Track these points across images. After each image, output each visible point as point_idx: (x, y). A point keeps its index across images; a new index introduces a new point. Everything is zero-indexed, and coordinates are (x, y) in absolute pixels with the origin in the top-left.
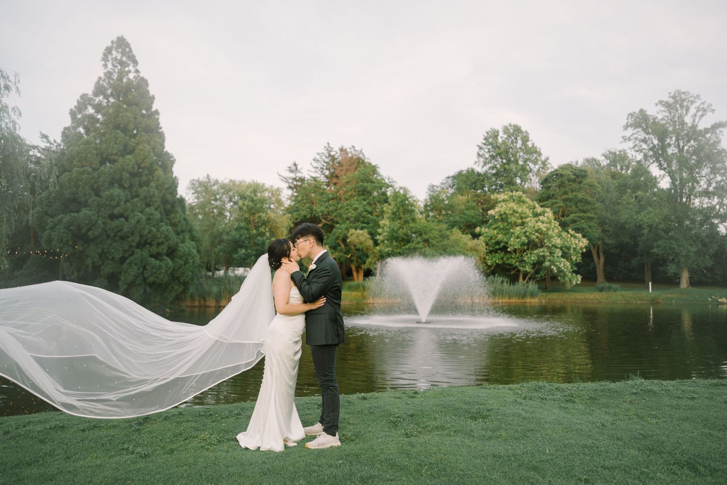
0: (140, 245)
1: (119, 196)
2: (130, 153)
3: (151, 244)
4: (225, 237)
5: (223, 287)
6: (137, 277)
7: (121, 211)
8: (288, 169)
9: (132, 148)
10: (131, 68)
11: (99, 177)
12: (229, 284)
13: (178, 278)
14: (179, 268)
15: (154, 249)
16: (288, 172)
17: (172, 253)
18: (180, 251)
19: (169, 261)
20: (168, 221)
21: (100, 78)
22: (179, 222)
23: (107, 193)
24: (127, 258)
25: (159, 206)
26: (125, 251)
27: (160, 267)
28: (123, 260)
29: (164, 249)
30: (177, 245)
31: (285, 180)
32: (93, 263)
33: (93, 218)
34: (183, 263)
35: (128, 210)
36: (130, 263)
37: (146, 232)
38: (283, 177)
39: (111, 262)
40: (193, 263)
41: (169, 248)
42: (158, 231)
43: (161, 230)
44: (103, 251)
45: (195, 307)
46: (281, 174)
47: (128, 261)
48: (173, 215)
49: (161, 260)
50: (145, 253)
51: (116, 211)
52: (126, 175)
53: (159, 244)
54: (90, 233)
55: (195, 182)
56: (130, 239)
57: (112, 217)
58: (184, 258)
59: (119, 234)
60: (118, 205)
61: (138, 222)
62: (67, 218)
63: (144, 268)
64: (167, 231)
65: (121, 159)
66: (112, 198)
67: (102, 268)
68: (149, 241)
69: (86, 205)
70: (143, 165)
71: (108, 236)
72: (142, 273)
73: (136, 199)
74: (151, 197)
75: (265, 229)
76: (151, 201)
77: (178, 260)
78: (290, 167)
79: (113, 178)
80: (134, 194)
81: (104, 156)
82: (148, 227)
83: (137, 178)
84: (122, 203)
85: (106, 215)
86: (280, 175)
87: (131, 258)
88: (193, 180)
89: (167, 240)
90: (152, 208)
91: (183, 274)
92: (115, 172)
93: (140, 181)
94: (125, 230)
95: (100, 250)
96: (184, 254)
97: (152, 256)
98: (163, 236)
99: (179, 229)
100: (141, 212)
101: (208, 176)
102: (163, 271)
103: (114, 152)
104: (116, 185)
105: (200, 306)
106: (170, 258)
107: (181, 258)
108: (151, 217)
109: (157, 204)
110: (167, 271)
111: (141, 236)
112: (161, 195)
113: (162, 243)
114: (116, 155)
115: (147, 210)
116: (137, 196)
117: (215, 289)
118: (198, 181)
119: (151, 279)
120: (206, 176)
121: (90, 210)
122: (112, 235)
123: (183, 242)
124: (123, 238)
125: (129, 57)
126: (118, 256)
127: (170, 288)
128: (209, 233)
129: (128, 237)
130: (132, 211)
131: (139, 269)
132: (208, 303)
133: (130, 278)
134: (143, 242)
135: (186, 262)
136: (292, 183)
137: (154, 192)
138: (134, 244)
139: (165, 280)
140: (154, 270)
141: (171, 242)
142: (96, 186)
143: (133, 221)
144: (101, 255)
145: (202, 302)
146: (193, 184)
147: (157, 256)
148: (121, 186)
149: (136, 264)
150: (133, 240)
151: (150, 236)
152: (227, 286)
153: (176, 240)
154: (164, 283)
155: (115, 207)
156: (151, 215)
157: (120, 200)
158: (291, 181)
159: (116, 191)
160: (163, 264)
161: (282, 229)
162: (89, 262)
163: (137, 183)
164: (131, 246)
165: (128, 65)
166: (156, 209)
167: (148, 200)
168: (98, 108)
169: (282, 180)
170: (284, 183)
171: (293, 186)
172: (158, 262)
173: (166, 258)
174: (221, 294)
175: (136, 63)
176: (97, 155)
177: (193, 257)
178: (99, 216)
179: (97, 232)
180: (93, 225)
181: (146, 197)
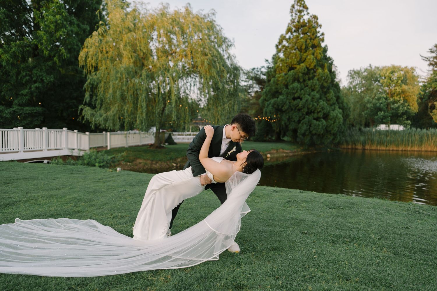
0: (308, 113)
1: (297, 87)
2: (303, 62)
3: (314, 112)
4: (369, 105)
5: (367, 137)
6: (306, 131)
7: (298, 95)
8: (430, 51)
9: (304, 59)
10: (305, 13)
11: (287, 78)
12: (371, 135)
13: (330, 131)
14: (330, 125)
15: (316, 115)
16: (429, 53)
17: (326, 117)
18: (331, 115)
19: (324, 122)
20: (325, 99)
21: (289, 23)
22: (332, 98)
23: (291, 86)
24: (301, 121)
25: (319, 90)
26: (300, 117)
27: (319, 125)
28: (299, 122)
29: (321, 115)
30: (329, 112)
31: (426, 59)
32: (285, 123)
33: (284, 100)
34: (333, 122)
35: (302, 94)
36: (303, 123)
37: (311, 106)
38: (425, 58)
39: (293, 123)
40: (339, 122)
41: (324, 114)
42: (318, 105)
43: (319, 104)
44: (289, 117)
45: (349, 149)
46: (422, 55)
47: (302, 122)
48: (328, 95)
49: (320, 121)
50: (311, 117)
51: (296, 95)
52: (301, 75)
53: (318, 112)
54: (283, 108)
55: (351, 72)
56: (302, 111)
57: (294, 99)
58: (333, 120)
59: (297, 108)
60: (297, 92)
61: (307, 101)
62: (272, 101)
63: (310, 126)
64: (323, 104)
65: (298, 67)
66: (293, 89)
67: (289, 126)
68: (313, 111)
69: (281, 94)
70: (310, 68)
71: (292, 110)
72: (309, 128)
73: (307, 88)
74: (314, 86)
75: (400, 98)
76: (314, 88)
77: (329, 121)
78: (431, 49)
79: (295, 78)
80: (306, 85)
81: (290, 66)
82: (312, 103)
83: (307, 76)
84: (299, 91)
85: (291, 98)
86: (422, 57)
87: (303, 121)
88: (350, 71)
89: (323, 110)
90: (315, 92)
91: (332, 129)
92: (295, 74)
93: (309, 77)
94: (300, 106)
95: (287, 117)
96: (333, 117)
97: (314, 119)
98: (321, 108)
99: (331, 102)
100: (309, 95)
101: (370, 65)
102: (320, 127)
103: (295, 63)
104: (296, 81)
105: (352, 149)
106: (325, 120)
107: (331, 119)
108: (314, 97)
109: (318, 89)
110: (322, 127)
111: (308, 109)
112: (320, 84)
113: (320, 111)
114: (296, 64)
115: (312, 93)
116: (307, 86)
117: (362, 138)
118: (353, 71)
119: (314, 132)
120: (369, 65)
121: (283, 96)
122: (294, 108)
123: (333, 110)
124: (299, 110)
125: (304, 7)
126: (296, 119)
127: (325, 137)
128: (360, 103)
129: (302, 109)
130: (304, 94)
131: (307, 126)
132: (357, 147)
133: (303, 131)
134: (309, 111)
135: (334, 122)
136: (433, 61)
137: (316, 82)
138: (305, 113)
139: (322, 132)
140: (315, 127)
141: (325, 111)
142: (286, 83)
143: (304, 100)
144: (289, 119)
145: (354, 146)
146: (350, 73)
147: (317, 119)
148: (299, 81)
149: (306, 124)
150: (304, 111)
151: (313, 108)
152: (370, 137)
153: (328, 109)
154: (321, 134)
155: (295, 93)
156: (314, 96)
157: (298, 89)
158: (431, 59)
159: (296, 84)
160: (320, 123)
161: (414, 96)
162: (283, 123)
163: (307, 78)
164: (303, 114)
165: (303, 11)
166: (317, 92)
167: (313, 88)
168: (288, 40)
169: (424, 60)
170: (426, 62)
171: (433, 63)
172: (317, 122)
173: (322, 119)
174: (365, 142)
175: (307, 8)
176: (287, 66)
177: (339, 119)
178: (287, 99)
179: (285, 107)
180: (284, 104)
181: (311, 86)
